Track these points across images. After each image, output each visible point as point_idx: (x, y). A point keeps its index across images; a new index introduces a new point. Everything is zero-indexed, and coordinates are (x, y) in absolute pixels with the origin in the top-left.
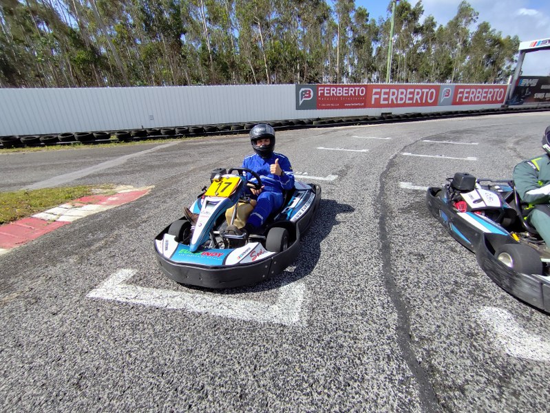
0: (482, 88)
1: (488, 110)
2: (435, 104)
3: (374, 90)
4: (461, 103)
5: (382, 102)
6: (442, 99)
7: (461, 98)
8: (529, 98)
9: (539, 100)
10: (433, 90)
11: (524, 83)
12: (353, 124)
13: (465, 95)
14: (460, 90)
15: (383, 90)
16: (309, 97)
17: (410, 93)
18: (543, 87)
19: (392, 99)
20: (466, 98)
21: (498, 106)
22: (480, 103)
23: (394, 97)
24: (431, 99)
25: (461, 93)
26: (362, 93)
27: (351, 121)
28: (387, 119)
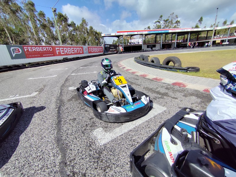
0: (96, 47)
1: (100, 55)
2: (83, 53)
3: (57, 49)
4: (91, 53)
5: (62, 53)
6: (85, 51)
7: (91, 51)
8: (109, 50)
9: (111, 51)
10: (80, 48)
11: (106, 46)
12: (50, 64)
13: (92, 50)
14: (90, 48)
15: (61, 49)
16: (19, 52)
17: (73, 49)
18: (111, 47)
19: (66, 52)
20: (93, 51)
21: (102, 53)
22: (97, 52)
23: (66, 51)
24: (81, 52)
25: (90, 49)
26: (51, 50)
27: (49, 63)
28: (66, 60)
